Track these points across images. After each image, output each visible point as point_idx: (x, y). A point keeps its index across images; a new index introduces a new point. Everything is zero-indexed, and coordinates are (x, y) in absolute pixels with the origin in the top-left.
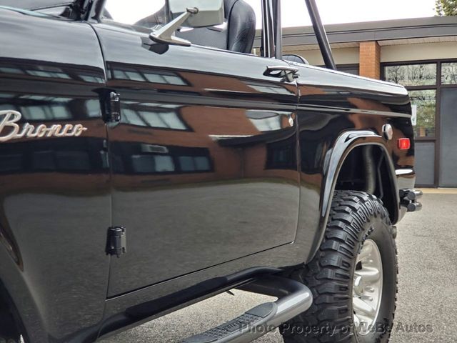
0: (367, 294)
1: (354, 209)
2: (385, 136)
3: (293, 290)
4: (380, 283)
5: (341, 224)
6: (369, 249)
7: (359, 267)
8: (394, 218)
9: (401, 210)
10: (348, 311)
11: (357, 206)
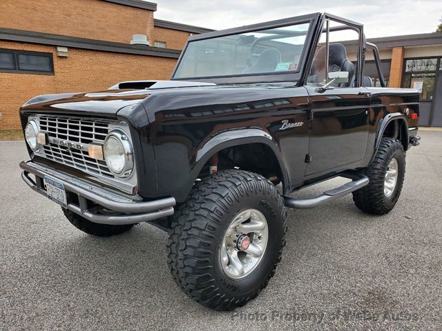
0: (390, 180)
1: (388, 146)
2: (406, 114)
3: (361, 178)
4: (396, 176)
5: (382, 152)
6: (393, 162)
7: (388, 170)
8: (406, 149)
9: (410, 145)
10: (382, 187)
11: (390, 145)
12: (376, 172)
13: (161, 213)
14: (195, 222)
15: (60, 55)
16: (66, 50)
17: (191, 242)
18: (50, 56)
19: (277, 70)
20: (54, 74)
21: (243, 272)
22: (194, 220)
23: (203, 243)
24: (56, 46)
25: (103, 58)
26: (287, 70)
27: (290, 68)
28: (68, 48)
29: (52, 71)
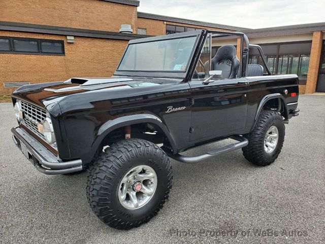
0: (272, 141)
1: (268, 118)
2: (284, 94)
6: (273, 128)
9: (290, 116)
11: (269, 116)
12: (257, 136)
13: (73, 169)
14: (100, 174)
15: (69, 41)
16: (72, 38)
17: (95, 187)
18: (62, 42)
19: (175, 69)
20: (65, 55)
21: (138, 205)
22: (98, 173)
23: (103, 188)
24: (66, 36)
25: (98, 43)
26: (179, 70)
27: (181, 69)
28: (74, 36)
29: (63, 53)
